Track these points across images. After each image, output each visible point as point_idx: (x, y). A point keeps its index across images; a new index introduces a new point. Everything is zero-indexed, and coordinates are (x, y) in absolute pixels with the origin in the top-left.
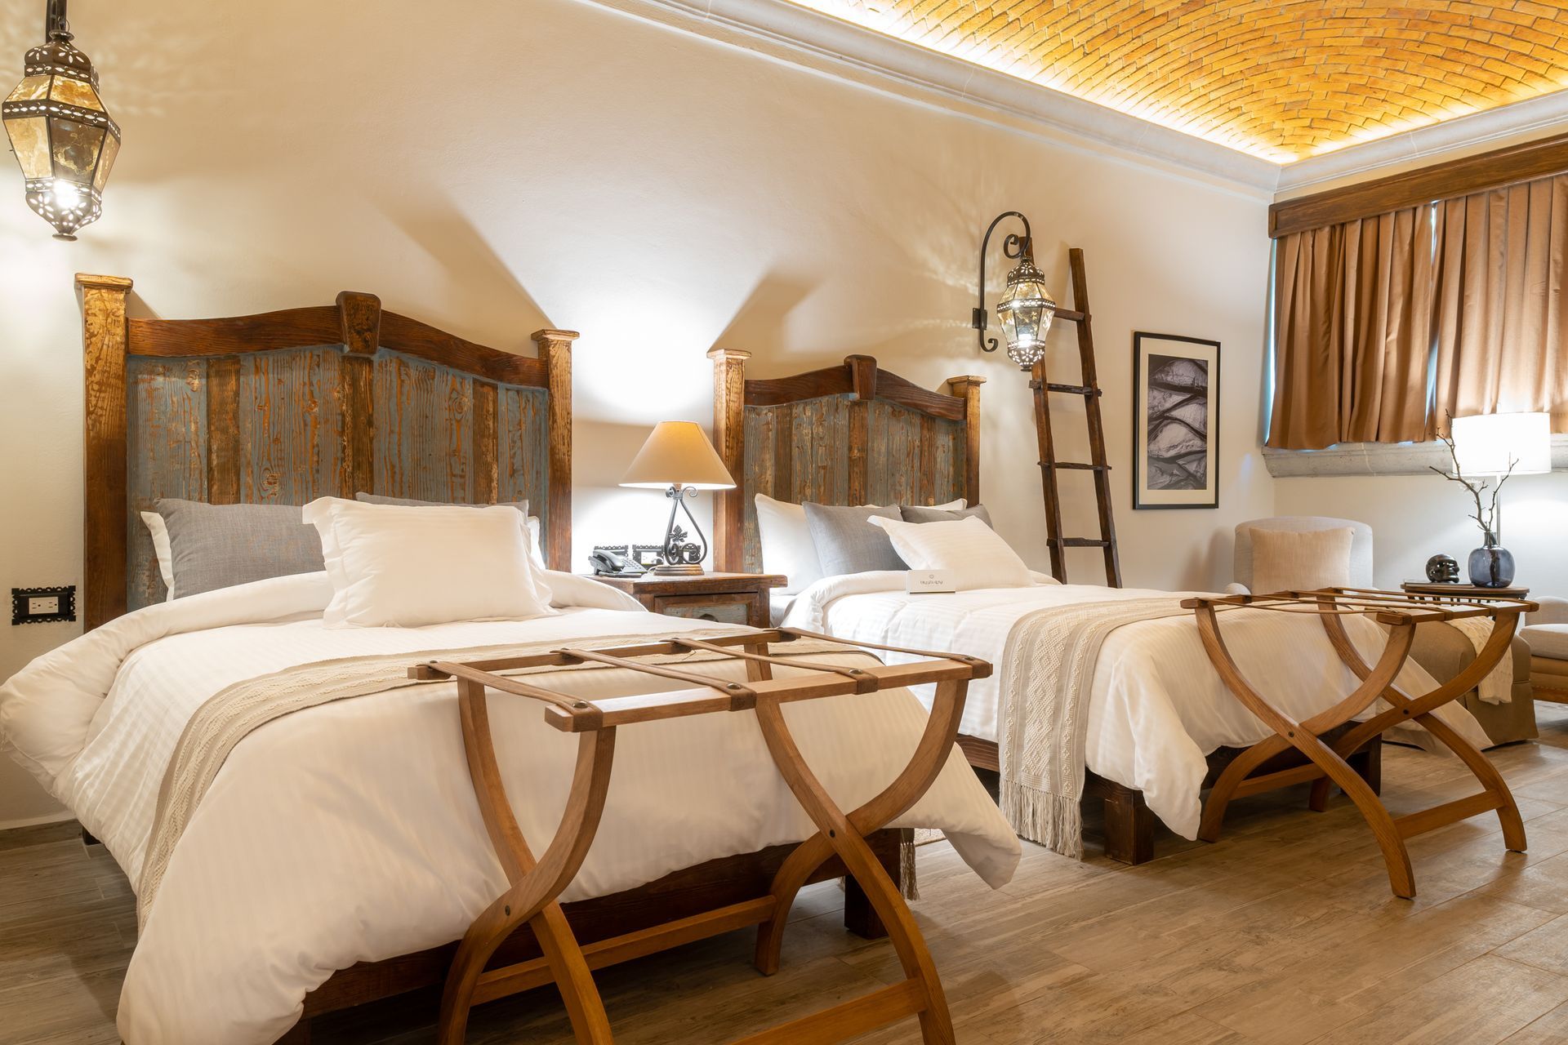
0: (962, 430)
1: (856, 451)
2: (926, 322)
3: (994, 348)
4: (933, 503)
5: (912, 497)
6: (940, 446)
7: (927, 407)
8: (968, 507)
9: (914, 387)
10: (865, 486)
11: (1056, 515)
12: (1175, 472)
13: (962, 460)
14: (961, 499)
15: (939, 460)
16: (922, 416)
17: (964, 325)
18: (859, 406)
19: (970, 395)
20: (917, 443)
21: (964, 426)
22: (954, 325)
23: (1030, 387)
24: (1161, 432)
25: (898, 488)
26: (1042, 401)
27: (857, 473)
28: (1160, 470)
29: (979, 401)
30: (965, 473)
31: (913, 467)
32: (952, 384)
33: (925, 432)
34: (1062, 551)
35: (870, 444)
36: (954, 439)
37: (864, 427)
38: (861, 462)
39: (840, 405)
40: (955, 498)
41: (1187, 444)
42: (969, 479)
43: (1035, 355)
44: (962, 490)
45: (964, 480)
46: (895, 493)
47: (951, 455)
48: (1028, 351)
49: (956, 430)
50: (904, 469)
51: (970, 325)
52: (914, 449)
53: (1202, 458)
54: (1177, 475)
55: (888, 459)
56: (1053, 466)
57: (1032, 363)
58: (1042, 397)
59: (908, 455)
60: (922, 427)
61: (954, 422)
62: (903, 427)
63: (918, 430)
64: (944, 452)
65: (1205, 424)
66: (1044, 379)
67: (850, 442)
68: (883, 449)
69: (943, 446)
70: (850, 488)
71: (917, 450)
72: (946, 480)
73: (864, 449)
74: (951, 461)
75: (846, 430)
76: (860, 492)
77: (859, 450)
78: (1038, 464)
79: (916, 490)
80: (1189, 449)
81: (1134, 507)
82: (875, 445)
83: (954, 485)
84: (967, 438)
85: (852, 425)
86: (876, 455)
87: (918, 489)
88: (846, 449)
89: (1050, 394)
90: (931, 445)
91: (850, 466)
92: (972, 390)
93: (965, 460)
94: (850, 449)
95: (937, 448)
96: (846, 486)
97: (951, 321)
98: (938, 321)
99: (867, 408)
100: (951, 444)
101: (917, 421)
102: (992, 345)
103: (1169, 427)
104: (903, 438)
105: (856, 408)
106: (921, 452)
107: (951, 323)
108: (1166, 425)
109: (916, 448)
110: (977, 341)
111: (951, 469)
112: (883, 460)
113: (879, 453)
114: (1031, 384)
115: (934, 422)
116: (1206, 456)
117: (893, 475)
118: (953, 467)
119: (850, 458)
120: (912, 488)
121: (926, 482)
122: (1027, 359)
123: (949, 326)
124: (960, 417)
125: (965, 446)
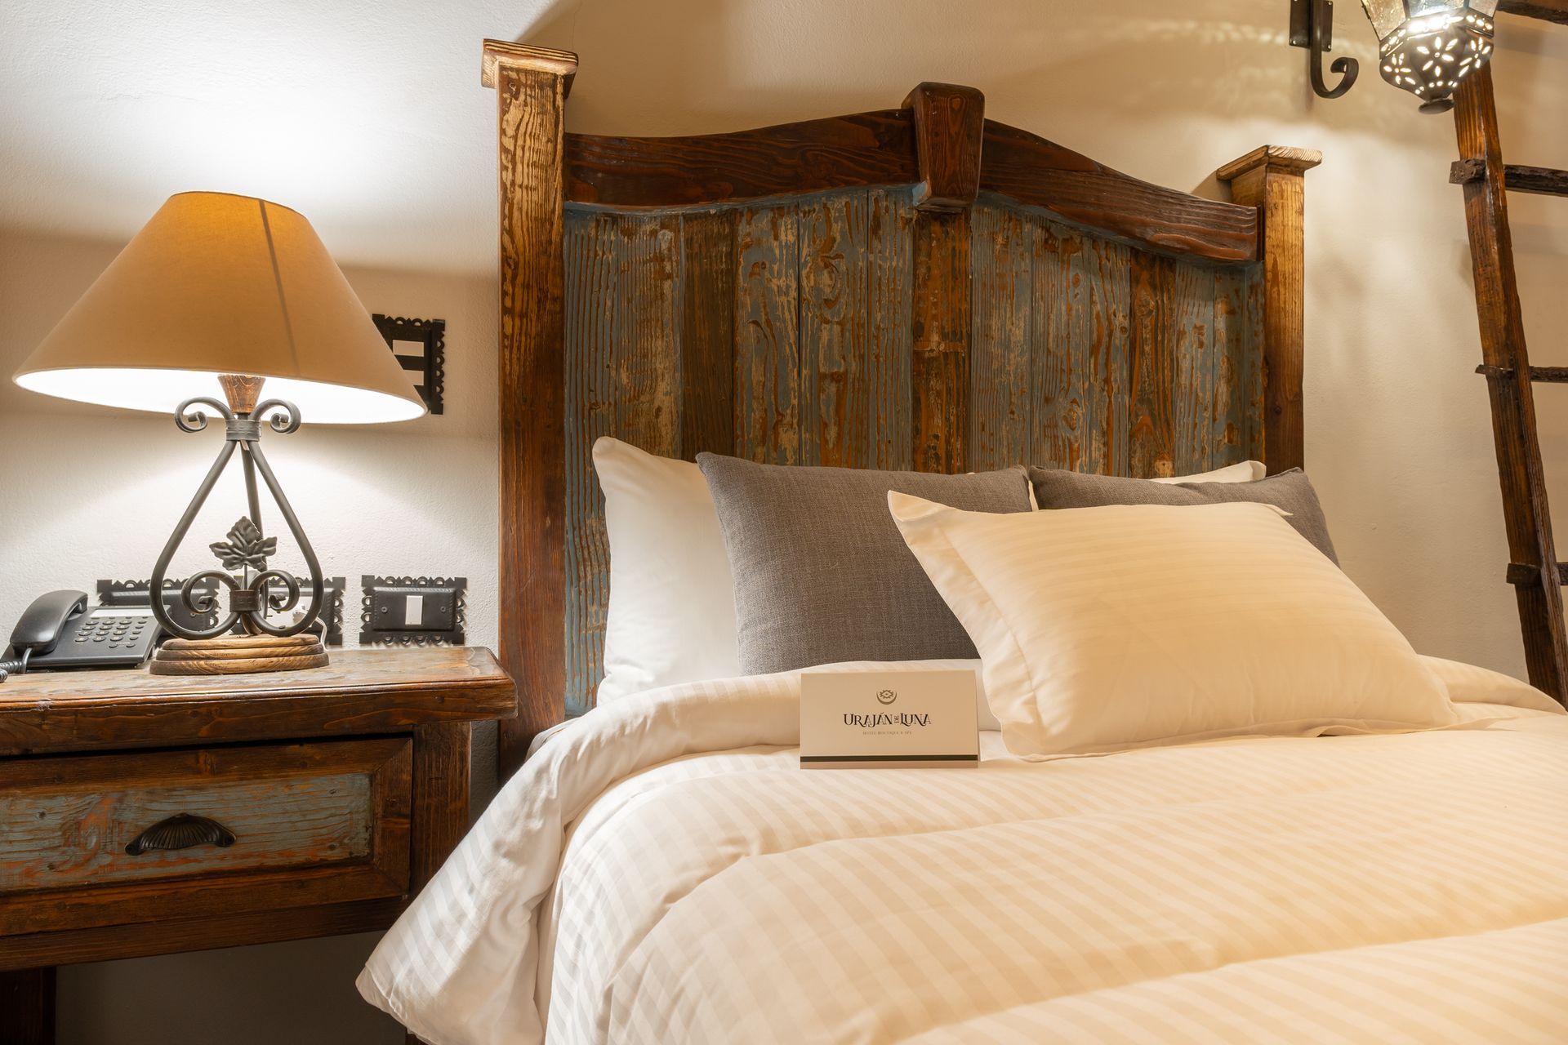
0: (1253, 288)
1: (935, 338)
2: (1154, 26)
3: (1346, 85)
4: (1168, 471)
5: (1106, 456)
6: (1189, 330)
7: (1144, 225)
8: (1269, 474)
9: (1105, 172)
10: (964, 427)
11: (1536, 501)
13: (1253, 365)
14: (1248, 461)
15: (1185, 365)
16: (1135, 253)
17: (1266, 37)
18: (942, 224)
19: (1272, 199)
20: (1121, 320)
21: (1257, 278)
22: (1235, 36)
23: (1454, 179)
25: (1063, 432)
26: (1491, 210)
27: (938, 394)
29: (1301, 212)
30: (1260, 397)
31: (1107, 381)
32: (1227, 179)
33: (1145, 294)
34: (1556, 597)
35: (977, 320)
36: (1231, 312)
37: (958, 276)
38: (952, 367)
39: (886, 219)
40: (1234, 459)
42: (1273, 412)
43: (1461, 53)
44: (1252, 439)
45: (1258, 414)
46: (1055, 445)
47: (1220, 352)
48: (1438, 44)
49: (1237, 291)
50: (1080, 386)
51: (1283, 38)
52: (1110, 335)
55: (1032, 361)
56: (1523, 375)
57: (1453, 84)
58: (1489, 199)
59: (1094, 350)
60: (1134, 281)
61: (1230, 270)
62: (1076, 282)
63: (1121, 289)
64: (1201, 345)
66: (1494, 155)
67: (917, 313)
68: (1019, 333)
69: (1199, 329)
70: (917, 431)
71: (1119, 339)
72: (1207, 414)
73: (960, 333)
74: (1223, 369)
75: (904, 283)
76: (948, 442)
77: (944, 336)
78: (1479, 370)
79: (1120, 437)
82: (995, 323)
83: (1230, 428)
84: (1265, 307)
85: (922, 270)
86: (996, 350)
87: (1125, 437)
88: (905, 334)
89: (1513, 197)
90: (1159, 329)
91: (916, 374)
92: (1279, 183)
93: (1260, 362)
94: (918, 331)
95: (1181, 334)
96: (907, 427)
97: (1228, 26)
98: (1191, 25)
99: (968, 229)
100: (1221, 324)
101: (1120, 264)
102: (1339, 77)
104: (1079, 307)
105: (936, 228)
106: (1133, 345)
107: (1226, 32)
109: (1117, 333)
110: (1303, 79)
111: (1223, 388)
112: (1017, 360)
113: (1006, 345)
114: (1456, 174)
115: (1173, 271)
117: (1047, 400)
118: (1229, 381)
119: (917, 356)
120: (1104, 434)
121: (1148, 420)
122: (1438, 71)
123: (1221, 37)
124: (1247, 252)
125: (1261, 327)
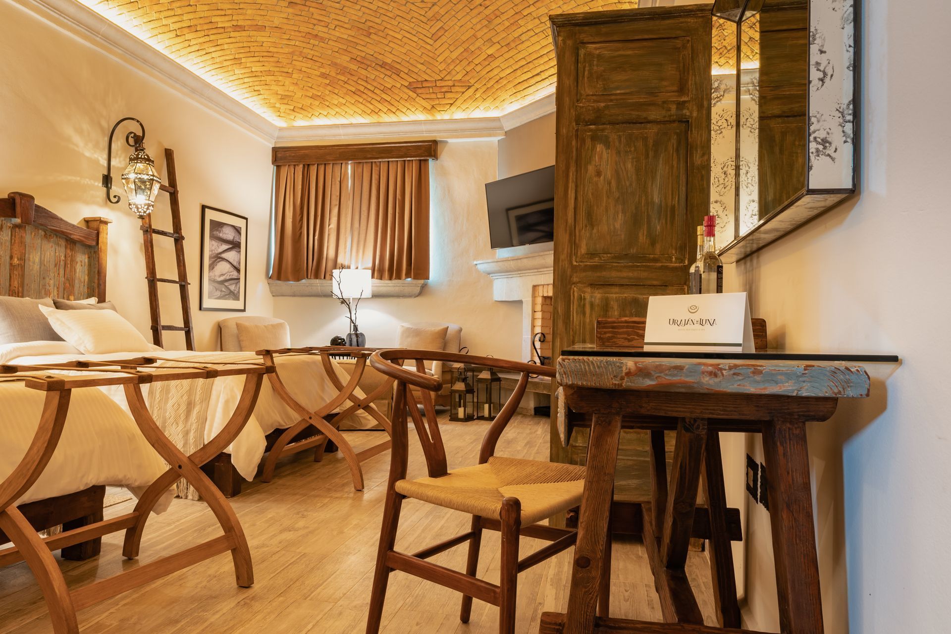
0: (95, 252)
1: (16, 260)
2: (70, 178)
3: (117, 202)
4: (73, 299)
5: (58, 294)
6: (79, 261)
7: (71, 234)
8: (98, 302)
9: (61, 220)
10: (22, 284)
11: (158, 310)
12: (223, 289)
13: (94, 272)
14: (93, 298)
15: (78, 271)
16: (67, 240)
17: (96, 184)
18: (19, 228)
19: (101, 230)
20: (63, 258)
21: (96, 250)
22: (89, 182)
23: (141, 229)
24: (216, 265)
25: (47, 287)
26: (149, 239)
27: (16, 275)
28: (215, 288)
29: (107, 234)
30: (96, 281)
31: (59, 274)
32: (87, 221)
33: (69, 251)
34: (161, 333)
35: (27, 255)
36: (89, 258)
37: (22, 243)
38: (20, 268)
39: (4, 226)
40: (89, 296)
41: (230, 274)
42: (99, 285)
43: (148, 209)
44: (93, 291)
45: (96, 285)
46: (45, 291)
47: (86, 268)
48: (143, 206)
49: (91, 252)
50: (52, 275)
51: (101, 184)
52: (60, 261)
53: (238, 283)
54: (224, 291)
55: (40, 268)
56: (155, 280)
57: (145, 214)
58: (149, 236)
59: (56, 265)
60: (66, 248)
61: (90, 247)
62: (52, 247)
63: (63, 249)
64: (82, 266)
65: (239, 263)
66: (150, 226)
67: (11, 253)
68: (37, 260)
69: (81, 262)
70: (10, 285)
71: (62, 263)
72: (83, 284)
73: (22, 259)
74: (86, 272)
75: (8, 244)
76: (18, 289)
77: (18, 259)
78: (146, 278)
79: (61, 289)
80: (231, 277)
81: (200, 309)
82: (31, 256)
83: (88, 288)
84: (98, 258)
85: (13, 241)
86: (31, 264)
87: (63, 289)
88: (8, 258)
89: (154, 235)
90: (72, 261)
91: (10, 270)
92: (102, 227)
93: (97, 272)
94: (11, 258)
95: (77, 263)
96: (8, 284)
97: (87, 180)
98: (78, 179)
99: (25, 230)
100: (86, 260)
101: (63, 243)
102: (116, 200)
103: (220, 263)
104: (52, 254)
105: (17, 229)
106: (65, 265)
107: (87, 181)
108: (219, 262)
109: (62, 261)
110: (105, 195)
111: (86, 278)
112: (36, 267)
113: (34, 263)
114: (142, 228)
115: (75, 245)
116: (239, 282)
117: (44, 278)
118: (88, 276)
119: (11, 264)
120: (58, 288)
121: (68, 285)
122: (142, 211)
123: (86, 182)
124: (94, 243)
125: (97, 263)
